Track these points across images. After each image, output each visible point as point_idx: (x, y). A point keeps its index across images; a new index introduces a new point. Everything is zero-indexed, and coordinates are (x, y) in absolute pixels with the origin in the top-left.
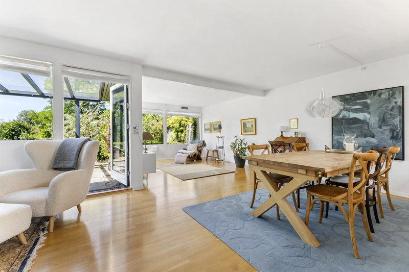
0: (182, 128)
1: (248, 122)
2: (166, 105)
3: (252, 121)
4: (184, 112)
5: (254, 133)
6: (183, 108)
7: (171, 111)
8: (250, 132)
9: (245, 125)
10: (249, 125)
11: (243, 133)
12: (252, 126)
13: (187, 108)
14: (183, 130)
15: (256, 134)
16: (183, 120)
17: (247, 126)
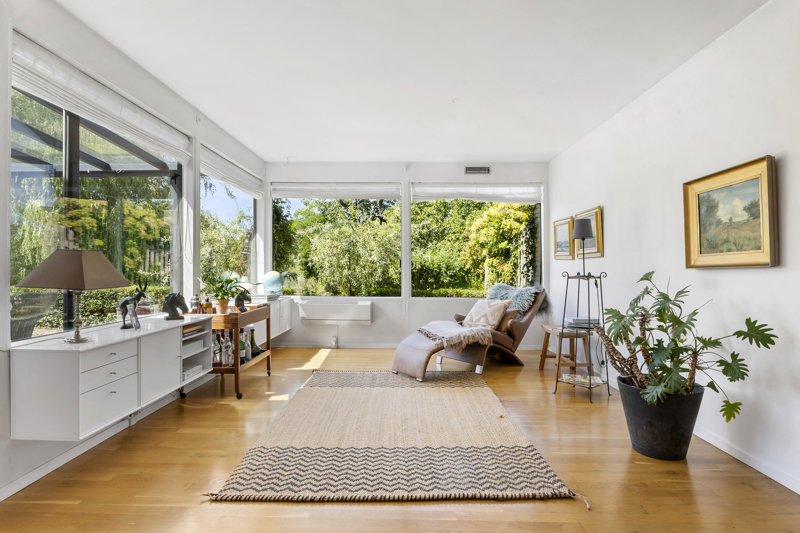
0: (503, 245)
1: (729, 188)
2: (408, 166)
3: (756, 180)
4: (476, 184)
5: (764, 256)
6: (470, 170)
7: (426, 184)
8: (740, 248)
9: (707, 206)
10: (731, 209)
11: (699, 259)
12: (753, 210)
13: (486, 170)
14: (508, 250)
15: (777, 260)
16: (507, 216)
17: (723, 214)
